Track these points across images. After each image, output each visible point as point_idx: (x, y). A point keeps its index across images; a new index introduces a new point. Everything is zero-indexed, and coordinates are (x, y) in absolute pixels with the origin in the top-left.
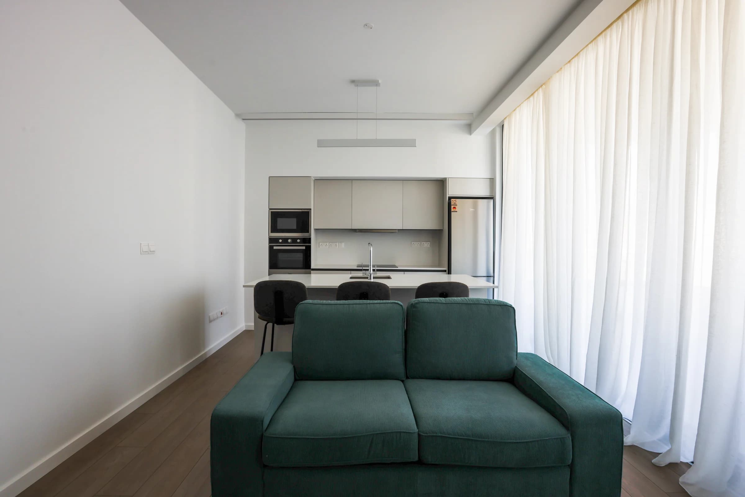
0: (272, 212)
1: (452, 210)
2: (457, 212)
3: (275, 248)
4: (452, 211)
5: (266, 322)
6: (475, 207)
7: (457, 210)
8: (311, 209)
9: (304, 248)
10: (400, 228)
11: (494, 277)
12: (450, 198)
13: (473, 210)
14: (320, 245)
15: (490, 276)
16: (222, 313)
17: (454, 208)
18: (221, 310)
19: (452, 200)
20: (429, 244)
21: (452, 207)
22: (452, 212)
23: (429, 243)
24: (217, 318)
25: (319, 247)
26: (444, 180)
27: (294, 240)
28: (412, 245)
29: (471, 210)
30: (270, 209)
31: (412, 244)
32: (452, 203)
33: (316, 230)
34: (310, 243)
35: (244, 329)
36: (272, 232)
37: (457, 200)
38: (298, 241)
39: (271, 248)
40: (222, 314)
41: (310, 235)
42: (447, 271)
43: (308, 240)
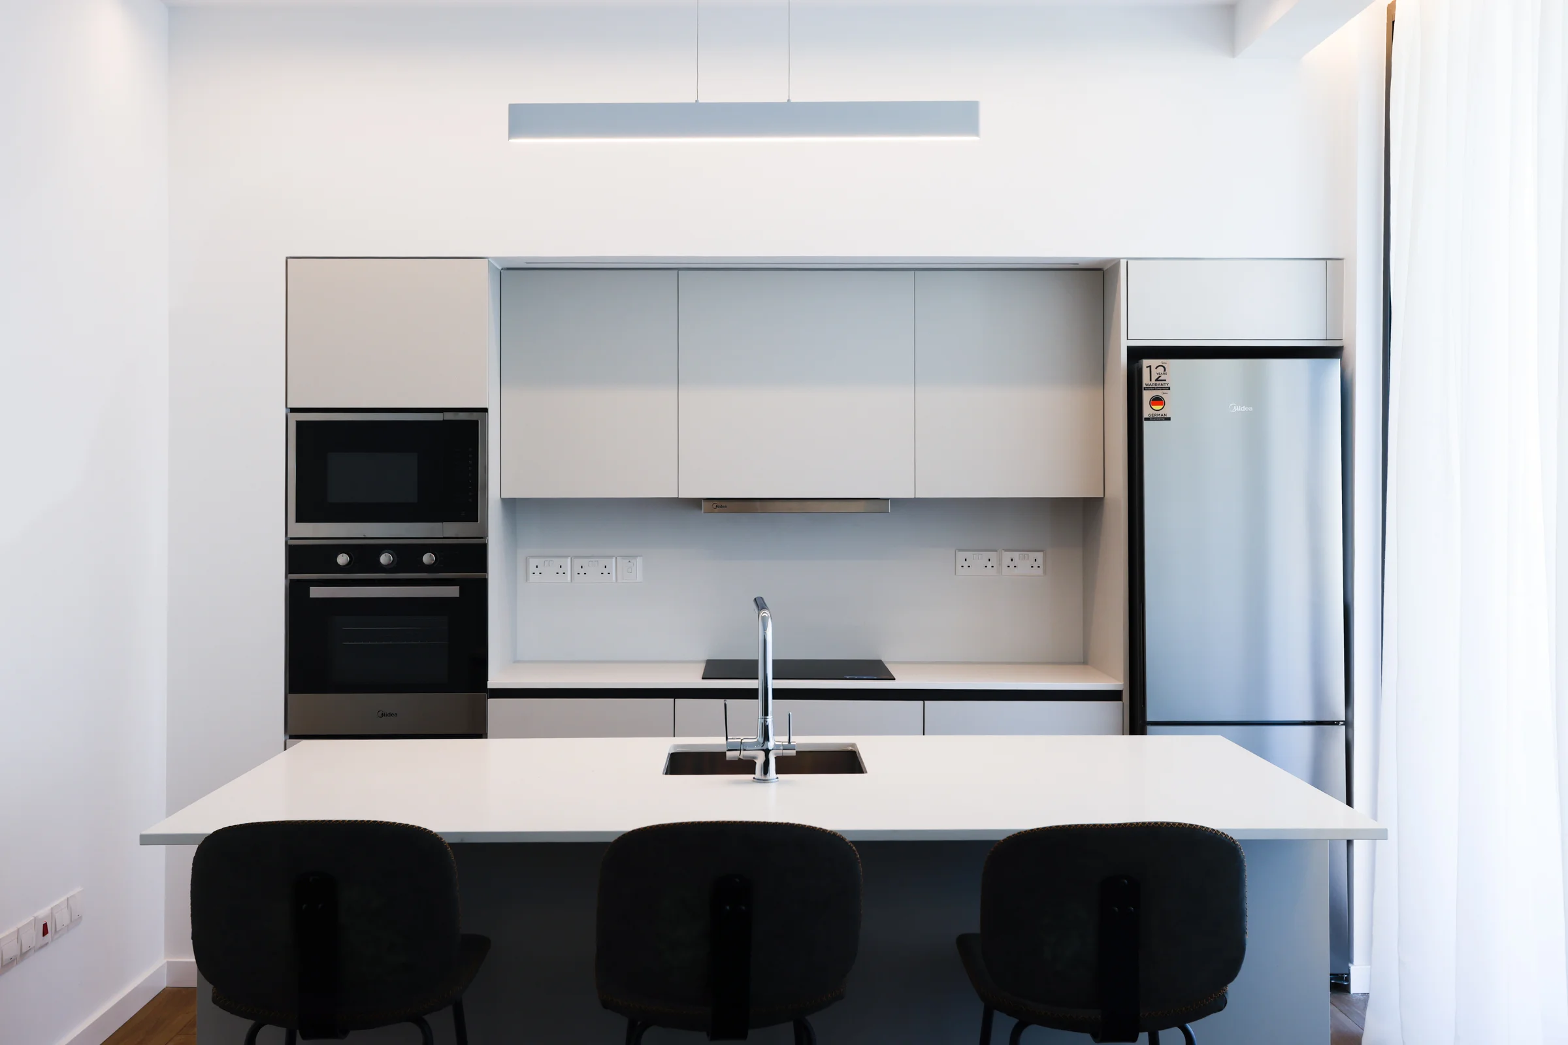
0: (299, 424)
1: (1147, 411)
2: (1169, 419)
3: (316, 592)
4: (1145, 415)
5: (248, 1024)
6: (1256, 396)
7: (1167, 411)
8: (485, 410)
9: (453, 592)
10: (904, 491)
11: (1348, 724)
12: (1137, 354)
13: (1244, 409)
14: (532, 568)
15: (1332, 723)
16: (45, 926)
17: (1157, 400)
18: (42, 913)
19: (1146, 362)
20: (1040, 562)
21: (1147, 396)
22: (1145, 423)
23: (1039, 556)
24: (23, 955)
25: (527, 579)
26: (1105, 269)
27: (407, 554)
28: (959, 567)
29: (1237, 409)
30: (293, 410)
31: (960, 561)
32: (1146, 380)
33: (511, 505)
34: (483, 567)
35: (163, 984)
36: (300, 519)
37: (1173, 364)
38: (428, 558)
39: (296, 595)
40: (45, 932)
41: (485, 535)
42: (1126, 696)
43: (476, 556)
